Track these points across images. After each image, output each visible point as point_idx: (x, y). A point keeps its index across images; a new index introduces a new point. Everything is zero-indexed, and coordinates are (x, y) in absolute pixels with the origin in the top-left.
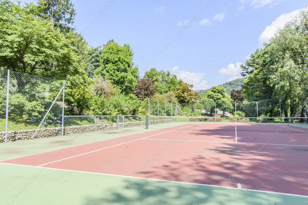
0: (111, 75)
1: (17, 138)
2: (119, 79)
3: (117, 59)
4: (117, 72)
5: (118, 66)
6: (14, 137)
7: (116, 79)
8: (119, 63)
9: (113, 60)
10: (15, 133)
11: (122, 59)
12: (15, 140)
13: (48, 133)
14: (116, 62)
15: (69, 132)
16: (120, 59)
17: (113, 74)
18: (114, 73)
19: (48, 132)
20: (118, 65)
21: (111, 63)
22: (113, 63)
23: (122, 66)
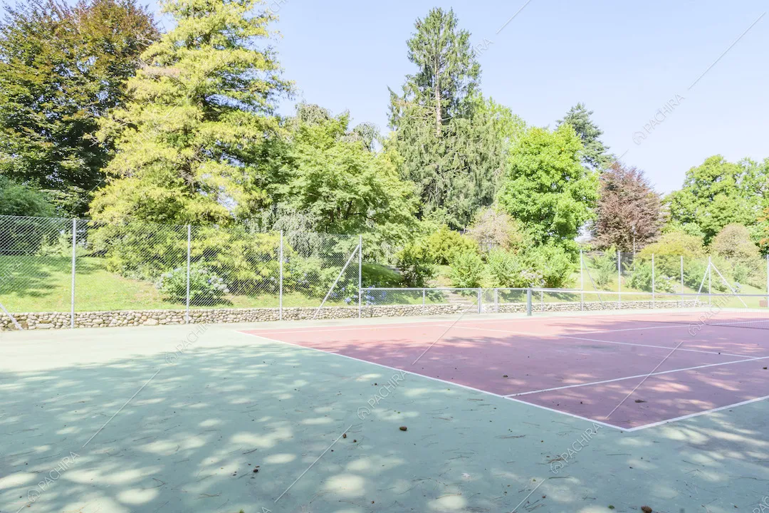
0: (521, 202)
1: (300, 316)
2: (540, 210)
3: (535, 166)
4: (535, 195)
5: (539, 181)
6: (297, 315)
7: (533, 209)
8: (540, 173)
9: (526, 168)
10: (298, 310)
11: (545, 163)
12: (298, 319)
13: (344, 314)
14: (533, 172)
15: (380, 315)
16: (543, 164)
17: (525, 199)
18: (529, 196)
19: (344, 312)
20: (539, 178)
21: (523, 176)
22: (527, 175)
23: (546, 180)
